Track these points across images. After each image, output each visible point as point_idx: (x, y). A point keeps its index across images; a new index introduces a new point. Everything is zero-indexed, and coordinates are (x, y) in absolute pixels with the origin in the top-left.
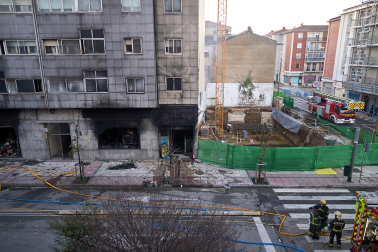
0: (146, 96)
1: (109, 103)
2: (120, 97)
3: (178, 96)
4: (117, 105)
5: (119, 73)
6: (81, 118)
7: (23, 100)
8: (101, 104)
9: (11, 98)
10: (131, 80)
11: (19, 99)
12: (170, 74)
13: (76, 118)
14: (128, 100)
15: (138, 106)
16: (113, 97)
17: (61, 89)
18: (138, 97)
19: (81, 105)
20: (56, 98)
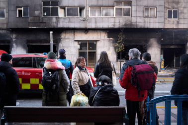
0: (157, 20)
1: (131, 24)
2: (139, 20)
3: (176, 22)
4: (137, 26)
5: (140, 3)
6: (106, 37)
7: (70, 22)
8: (125, 25)
9: (61, 20)
10: (147, 8)
11: (67, 20)
12: (170, 7)
13: (103, 38)
14: (145, 22)
15: (152, 26)
16: (134, 20)
17: (97, 14)
18: (152, 20)
19: (110, 26)
20: (93, 21)
